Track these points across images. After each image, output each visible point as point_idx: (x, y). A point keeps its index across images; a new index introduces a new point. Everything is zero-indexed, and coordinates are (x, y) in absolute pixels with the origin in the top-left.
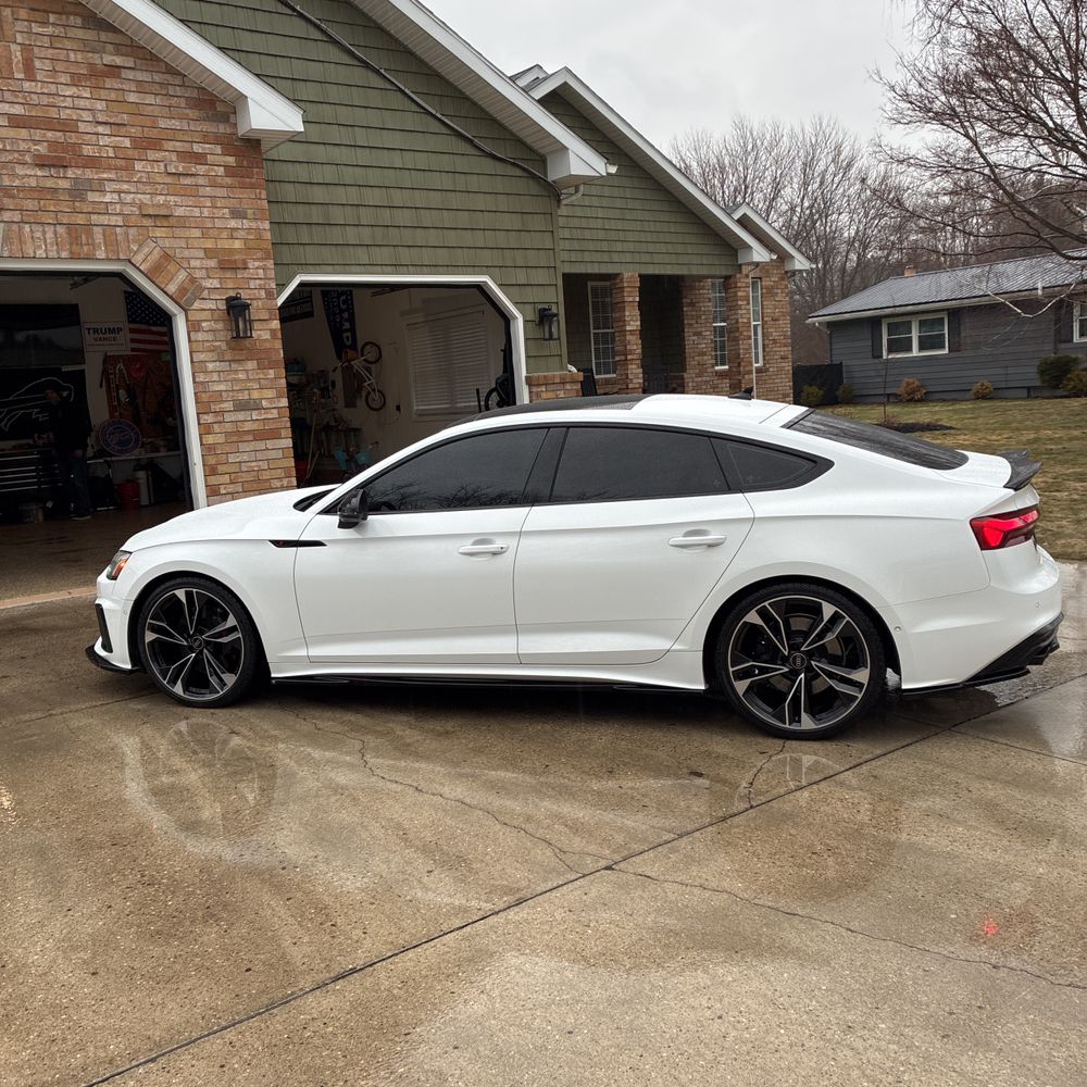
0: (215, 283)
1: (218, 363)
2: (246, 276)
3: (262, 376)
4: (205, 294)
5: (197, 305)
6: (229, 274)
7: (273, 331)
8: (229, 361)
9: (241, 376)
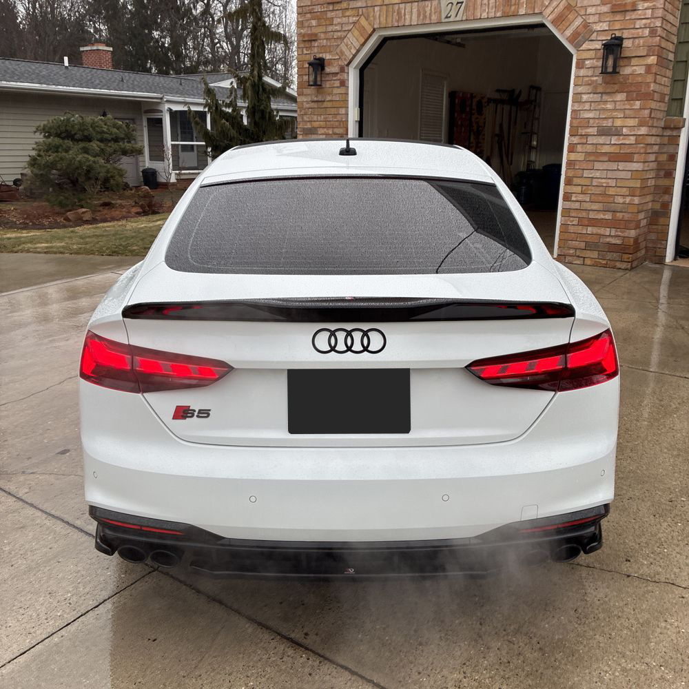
0: (605, 26)
1: (591, 95)
2: (633, 17)
3: (628, 107)
4: (594, 36)
5: (584, 46)
6: (618, 17)
7: (648, 67)
8: (602, 93)
9: (609, 106)
